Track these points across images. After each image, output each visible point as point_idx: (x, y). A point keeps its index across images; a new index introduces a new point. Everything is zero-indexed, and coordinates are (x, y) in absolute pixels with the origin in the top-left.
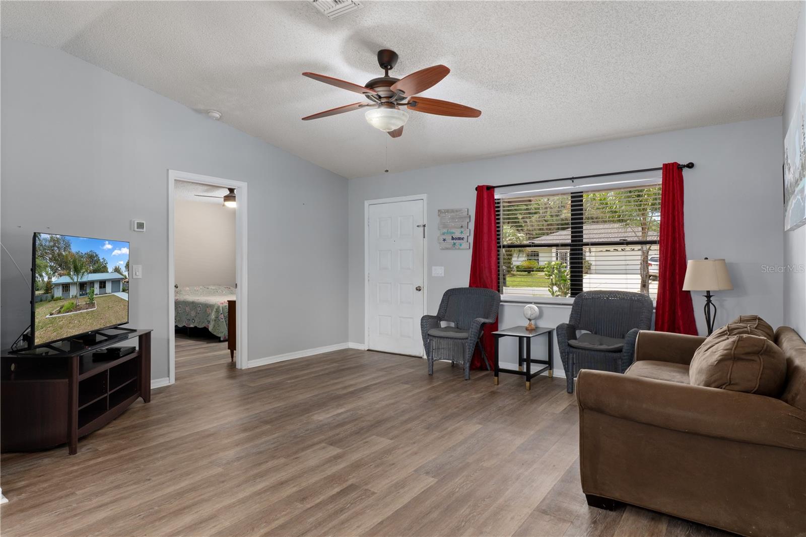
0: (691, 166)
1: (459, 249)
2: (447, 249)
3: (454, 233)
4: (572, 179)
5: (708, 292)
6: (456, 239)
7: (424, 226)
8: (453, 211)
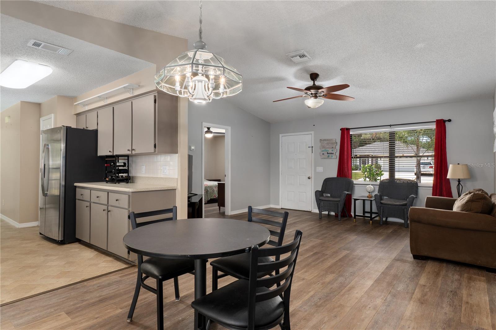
0: (450, 121)
1: (331, 158)
2: (325, 158)
3: (328, 151)
4: (390, 126)
5: (459, 179)
6: (329, 154)
7: (313, 147)
8: (328, 140)
